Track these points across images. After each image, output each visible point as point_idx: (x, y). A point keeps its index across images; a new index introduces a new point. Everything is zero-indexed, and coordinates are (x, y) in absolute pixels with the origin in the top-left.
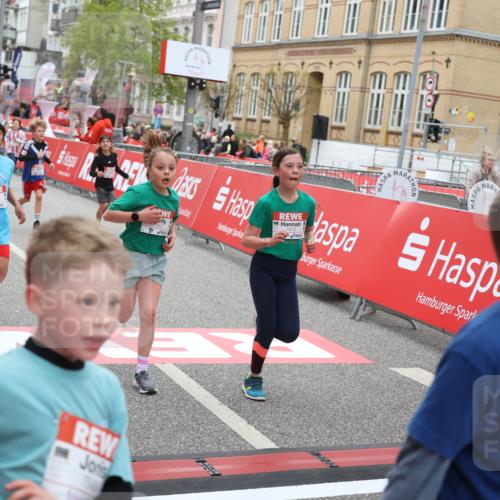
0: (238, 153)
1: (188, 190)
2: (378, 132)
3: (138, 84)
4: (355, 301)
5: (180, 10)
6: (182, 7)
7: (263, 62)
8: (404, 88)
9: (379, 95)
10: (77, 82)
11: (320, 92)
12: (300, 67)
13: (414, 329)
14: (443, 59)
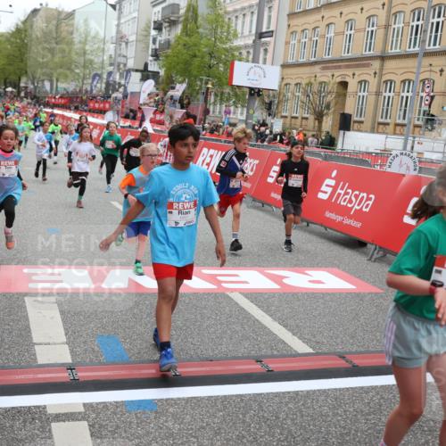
0: (285, 142)
1: (250, 168)
2: (388, 124)
3: (213, 93)
4: (371, 247)
5: (243, 39)
6: (245, 37)
7: (303, 75)
8: (408, 92)
9: (389, 97)
10: (171, 93)
11: (345, 95)
12: (330, 78)
14: (438, 69)
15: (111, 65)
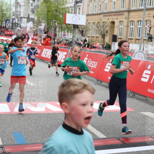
0: (89, 47)
2: (132, 39)
4: (128, 91)
5: (69, 4)
6: (70, 3)
7: (96, 19)
8: (140, 25)
9: (132, 28)
11: (114, 27)
12: (107, 20)
13: (147, 100)
14: (152, 16)
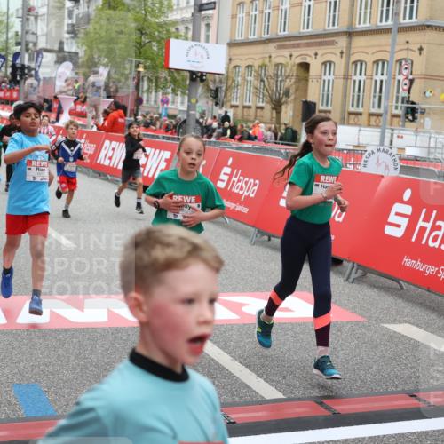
0: (237, 137)
2: (360, 114)
4: (347, 265)
5: (179, 12)
6: (182, 9)
7: (255, 56)
8: (382, 74)
9: (360, 82)
10: (92, 79)
11: (307, 80)
12: (288, 58)
13: (402, 289)
14: (416, 47)
15: (18, 44)
